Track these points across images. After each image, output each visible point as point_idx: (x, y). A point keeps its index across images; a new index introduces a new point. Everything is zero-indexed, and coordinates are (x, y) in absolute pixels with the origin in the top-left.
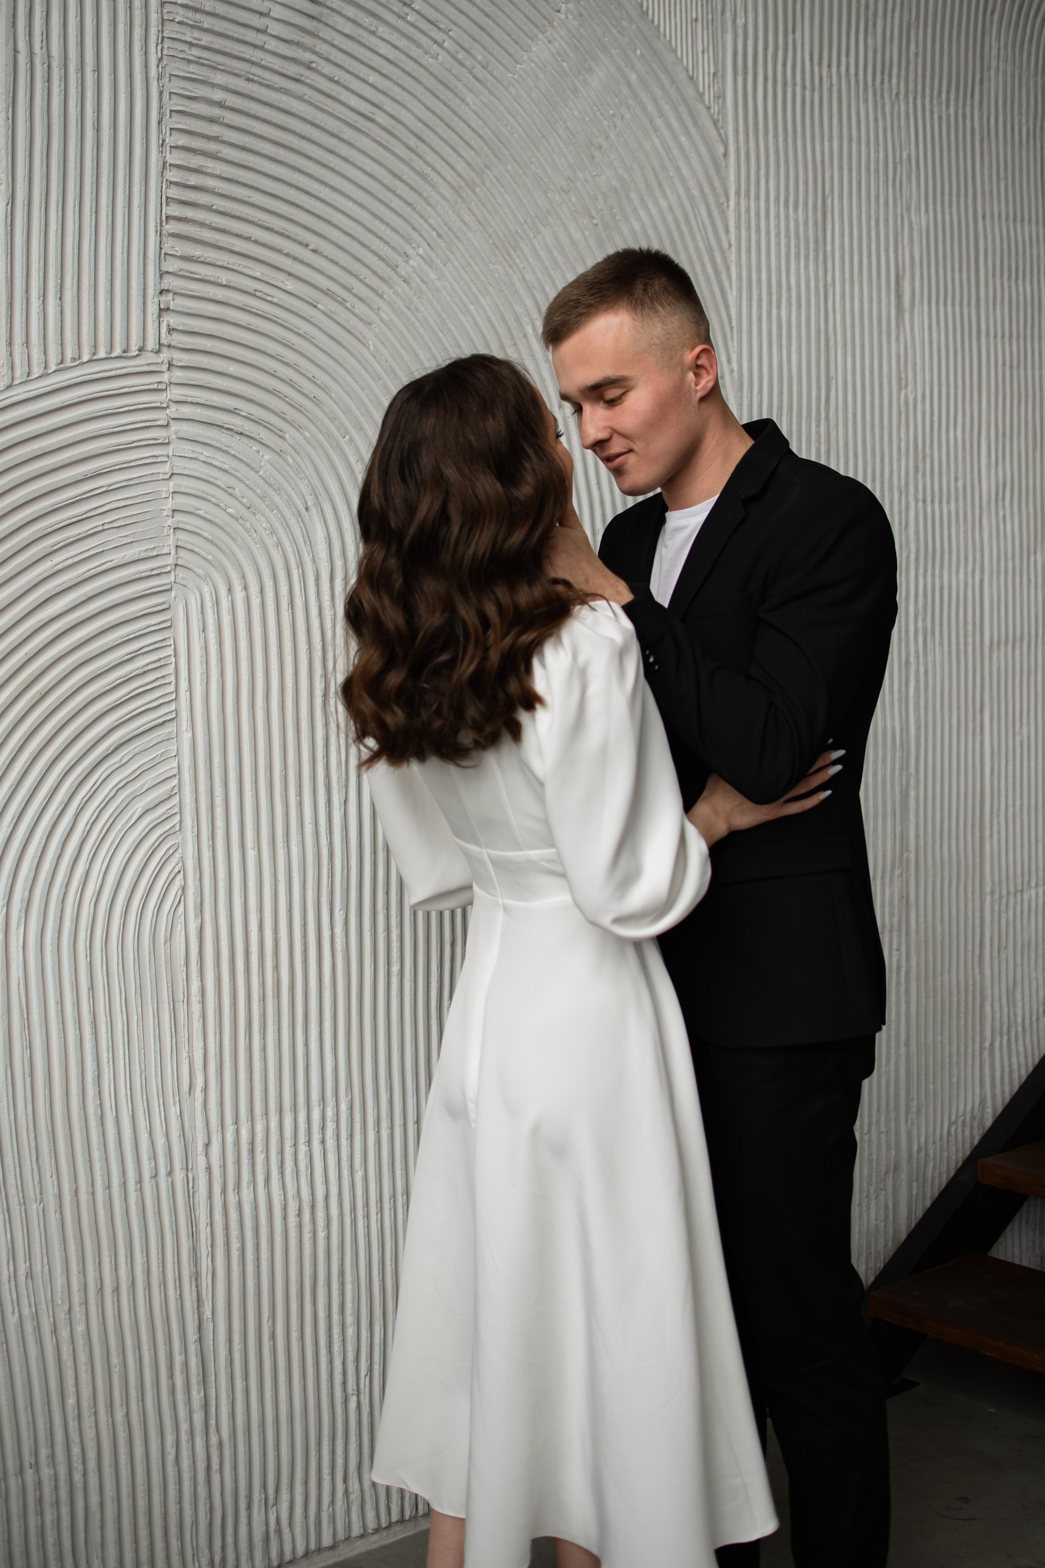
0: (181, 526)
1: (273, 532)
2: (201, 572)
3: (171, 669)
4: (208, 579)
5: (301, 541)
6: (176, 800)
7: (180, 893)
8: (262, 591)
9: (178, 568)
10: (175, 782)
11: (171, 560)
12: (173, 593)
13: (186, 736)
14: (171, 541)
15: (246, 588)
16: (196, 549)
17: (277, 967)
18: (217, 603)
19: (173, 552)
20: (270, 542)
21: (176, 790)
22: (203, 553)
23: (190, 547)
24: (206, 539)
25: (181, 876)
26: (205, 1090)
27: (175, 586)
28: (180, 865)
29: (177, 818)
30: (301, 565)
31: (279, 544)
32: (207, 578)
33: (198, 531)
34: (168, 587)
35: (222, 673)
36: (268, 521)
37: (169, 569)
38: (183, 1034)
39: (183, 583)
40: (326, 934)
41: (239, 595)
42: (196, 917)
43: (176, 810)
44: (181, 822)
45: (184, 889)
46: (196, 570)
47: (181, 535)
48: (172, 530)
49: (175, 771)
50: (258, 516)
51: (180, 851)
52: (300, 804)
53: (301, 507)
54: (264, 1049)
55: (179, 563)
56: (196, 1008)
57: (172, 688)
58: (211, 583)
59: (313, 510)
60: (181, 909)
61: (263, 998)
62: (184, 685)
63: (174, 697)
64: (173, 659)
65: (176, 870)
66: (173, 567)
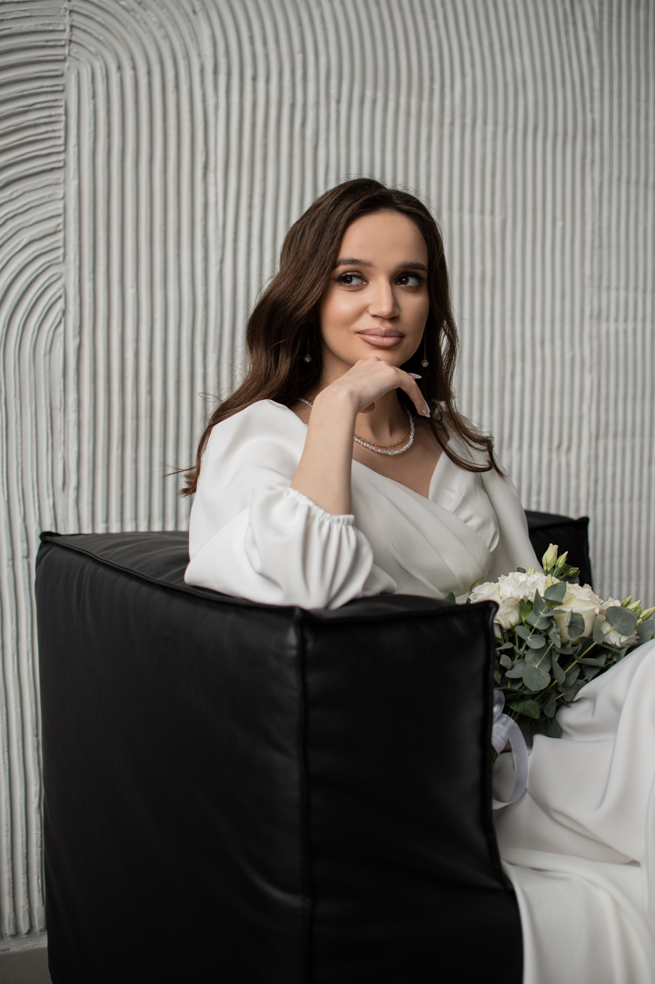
0: (76, 9)
1: (161, 26)
2: (93, 49)
3: (61, 126)
4: (99, 56)
5: (188, 38)
6: (60, 236)
7: (60, 314)
8: (149, 73)
9: (73, 46)
10: (60, 220)
11: (65, 36)
12: (67, 64)
13: (73, 184)
14: (67, 20)
15: (134, 68)
16: (89, 30)
17: (151, 392)
18: (107, 77)
19: (68, 29)
20: (159, 34)
21: (61, 227)
22: (95, 34)
23: (84, 27)
24: (99, 23)
25: (62, 301)
26: (78, 488)
27: (69, 59)
28: (62, 291)
29: (61, 251)
30: (187, 57)
31: (167, 36)
32: (97, 54)
33: (91, 15)
34: (62, 58)
35: (109, 135)
36: (157, 16)
37: (63, 43)
38: (59, 437)
39: (77, 56)
40: (199, 371)
41: (128, 74)
42: (75, 337)
43: (60, 244)
44: (65, 255)
45: (64, 312)
46: (88, 47)
47: (75, 17)
48: (68, 12)
49: (61, 211)
50: (149, 12)
51: (63, 280)
52: (179, 256)
53: (189, 10)
54: (136, 461)
55: (74, 39)
56: (72, 416)
57: (61, 141)
58: (101, 60)
59: (201, 14)
60: (61, 329)
61: (137, 417)
62: (73, 141)
63: (62, 149)
64: (63, 118)
65: (58, 295)
66: (68, 42)
